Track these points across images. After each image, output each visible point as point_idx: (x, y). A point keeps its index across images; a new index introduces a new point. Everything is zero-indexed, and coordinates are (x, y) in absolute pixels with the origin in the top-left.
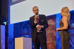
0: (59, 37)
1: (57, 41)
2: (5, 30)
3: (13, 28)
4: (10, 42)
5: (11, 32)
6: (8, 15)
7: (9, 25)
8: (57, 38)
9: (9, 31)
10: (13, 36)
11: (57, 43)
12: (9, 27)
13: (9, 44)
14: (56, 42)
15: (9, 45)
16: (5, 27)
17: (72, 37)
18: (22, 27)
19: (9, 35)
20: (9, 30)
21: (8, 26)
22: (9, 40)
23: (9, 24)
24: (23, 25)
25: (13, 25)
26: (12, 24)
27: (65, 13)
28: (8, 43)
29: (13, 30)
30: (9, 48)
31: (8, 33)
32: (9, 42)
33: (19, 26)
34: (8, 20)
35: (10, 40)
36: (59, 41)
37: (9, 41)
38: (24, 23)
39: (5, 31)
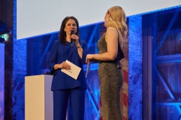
0: (135, 74)
1: (131, 83)
2: (5, 53)
3: (25, 48)
4: (18, 83)
5: (20, 59)
6: (13, 17)
7: (16, 42)
8: (130, 76)
9: (14, 56)
10: (25, 69)
11: (131, 89)
12: (15, 46)
13: (15, 89)
14: (129, 85)
15: (15, 92)
16: (6, 47)
17: (168, 74)
18: (48, 46)
19: (15, 66)
20: (15, 53)
21: (12, 44)
22: (14, 79)
23: (14, 40)
24: (51, 41)
25: (26, 42)
26: (22, 40)
27: (115, 20)
28: (13, 85)
29: (25, 55)
30: (15, 99)
31: (12, 61)
32: (15, 85)
33: (40, 44)
34: (12, 30)
35: (17, 78)
36: (135, 83)
37: (15, 81)
38: (52, 37)
39: (5, 56)
